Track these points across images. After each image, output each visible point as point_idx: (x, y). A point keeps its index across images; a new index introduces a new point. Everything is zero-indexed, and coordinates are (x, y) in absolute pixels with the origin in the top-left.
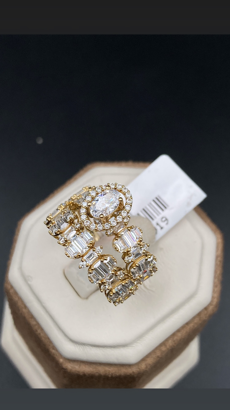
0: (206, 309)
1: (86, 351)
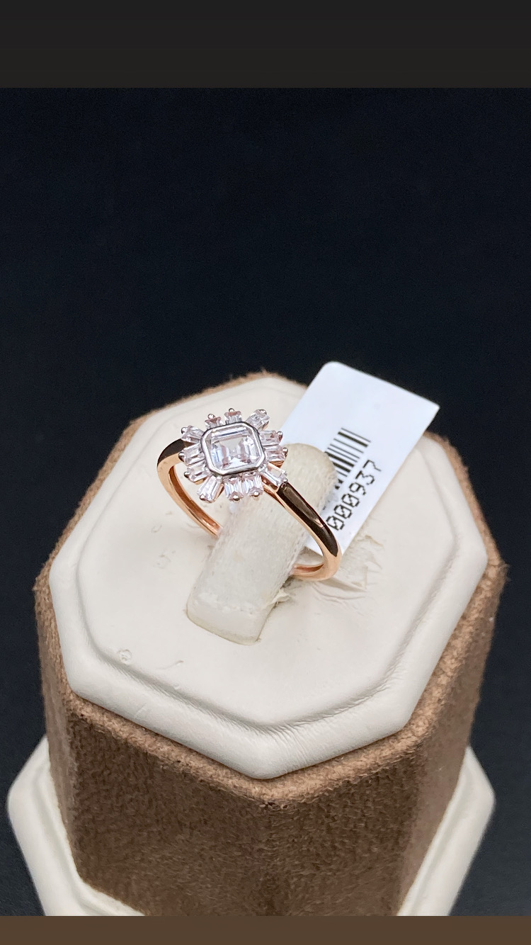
0: (485, 576)
1: (301, 737)
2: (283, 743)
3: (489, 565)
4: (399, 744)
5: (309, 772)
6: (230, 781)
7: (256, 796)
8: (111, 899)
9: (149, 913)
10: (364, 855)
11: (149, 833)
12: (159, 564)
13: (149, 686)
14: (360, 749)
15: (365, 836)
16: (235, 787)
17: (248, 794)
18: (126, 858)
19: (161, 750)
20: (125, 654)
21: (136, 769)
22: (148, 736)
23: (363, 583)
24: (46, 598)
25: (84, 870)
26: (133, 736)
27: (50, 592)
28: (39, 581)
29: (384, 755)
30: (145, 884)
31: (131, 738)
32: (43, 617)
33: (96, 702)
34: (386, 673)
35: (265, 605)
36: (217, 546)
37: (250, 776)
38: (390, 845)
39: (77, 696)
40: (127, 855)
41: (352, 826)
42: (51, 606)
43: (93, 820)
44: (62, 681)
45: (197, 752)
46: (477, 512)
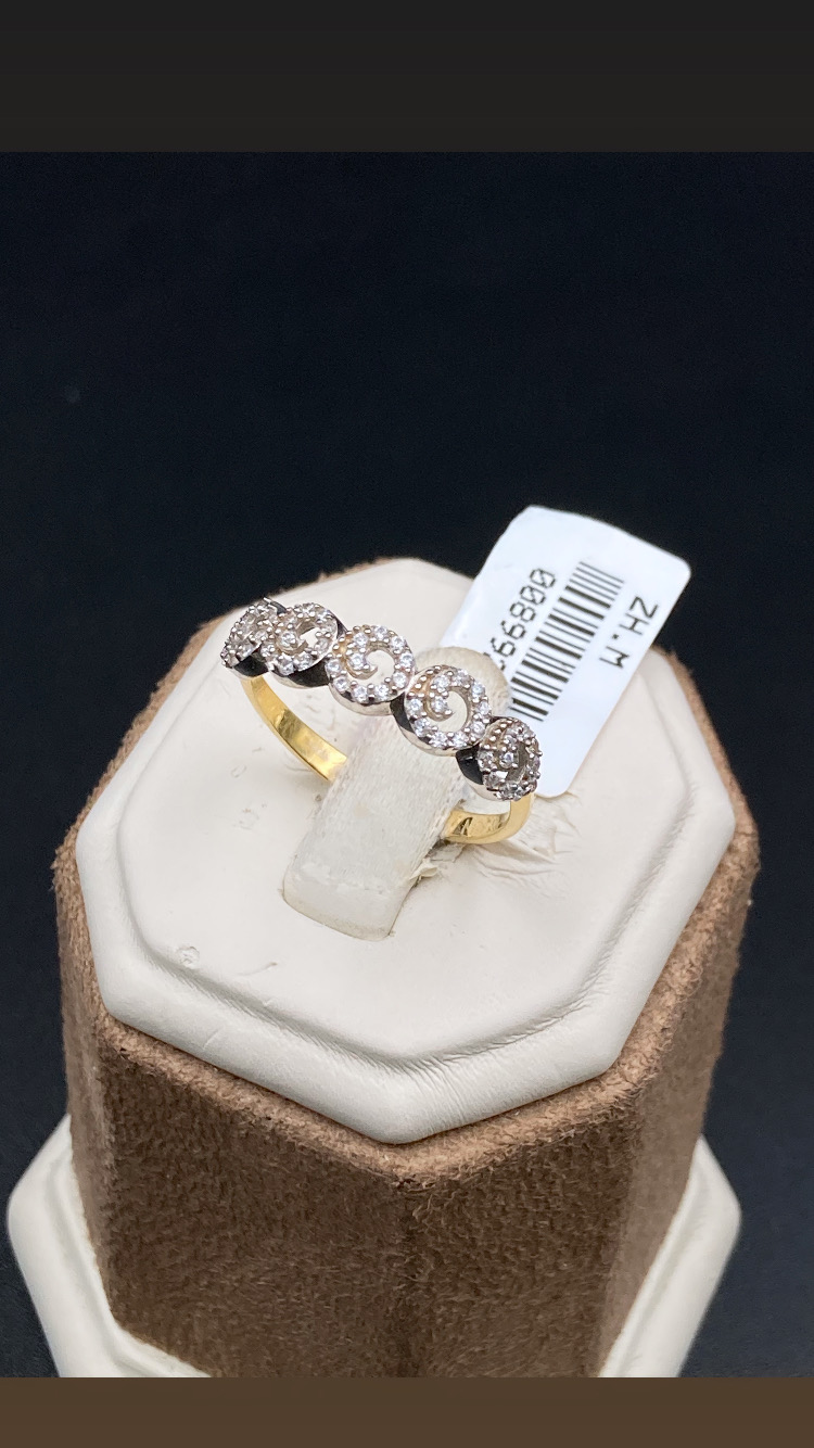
0: (730, 849)
1: (456, 1079)
2: (425, 1085)
3: (737, 833)
4: (604, 1093)
5: (468, 1133)
6: (346, 1145)
7: (385, 1168)
8: (163, 1354)
9: (219, 1375)
10: (547, 1274)
11: (220, 1239)
12: (241, 822)
13: (225, 1003)
14: (543, 1100)
15: (550, 1243)
16: (354, 1155)
17: (373, 1167)
18: (187, 1282)
19: (242, 1100)
20: (190, 953)
21: (203, 1132)
22: (223, 1080)
23: (550, 851)
24: (71, 878)
25: (122, 1307)
26: (200, 1079)
27: (76, 871)
28: (60, 854)
29: (580, 1108)
30: (215, 1325)
31: (197, 1083)
32: (66, 906)
33: (145, 1029)
34: (582, 984)
35: (403, 881)
36: (330, 794)
37: (375, 1138)
38: (587, 1260)
39: (116, 1020)
40: (187, 1278)
41: (530, 1223)
42: (77, 890)
43: (137, 1223)
44: (93, 1000)
45: (297, 1104)
46: (721, 757)
